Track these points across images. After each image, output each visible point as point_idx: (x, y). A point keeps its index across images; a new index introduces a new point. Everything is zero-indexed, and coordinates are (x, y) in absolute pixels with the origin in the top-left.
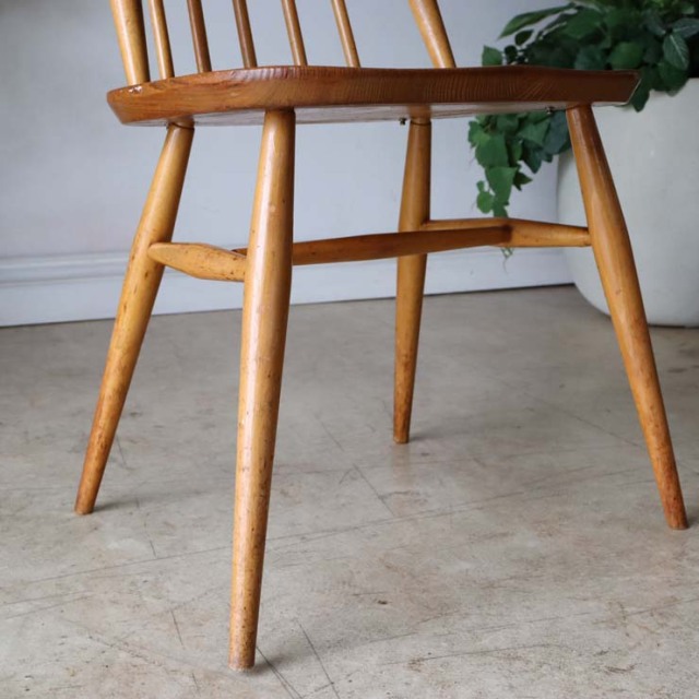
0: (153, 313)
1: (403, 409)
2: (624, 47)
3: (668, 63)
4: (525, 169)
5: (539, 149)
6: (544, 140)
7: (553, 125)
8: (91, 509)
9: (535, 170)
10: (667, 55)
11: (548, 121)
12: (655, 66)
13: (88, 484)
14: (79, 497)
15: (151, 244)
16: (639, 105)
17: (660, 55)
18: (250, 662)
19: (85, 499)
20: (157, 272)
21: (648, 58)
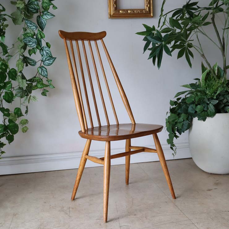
0: (85, 167)
1: (127, 178)
2: (199, 106)
3: (210, 111)
4: (177, 134)
5: (181, 129)
6: (182, 127)
7: (184, 123)
8: (74, 199)
9: (180, 134)
10: (209, 109)
11: (182, 123)
12: (207, 111)
13: (74, 195)
14: (72, 197)
15: (85, 155)
16: (204, 120)
17: (208, 109)
18: (106, 221)
19: (73, 198)
20: (86, 160)
21: (205, 109)
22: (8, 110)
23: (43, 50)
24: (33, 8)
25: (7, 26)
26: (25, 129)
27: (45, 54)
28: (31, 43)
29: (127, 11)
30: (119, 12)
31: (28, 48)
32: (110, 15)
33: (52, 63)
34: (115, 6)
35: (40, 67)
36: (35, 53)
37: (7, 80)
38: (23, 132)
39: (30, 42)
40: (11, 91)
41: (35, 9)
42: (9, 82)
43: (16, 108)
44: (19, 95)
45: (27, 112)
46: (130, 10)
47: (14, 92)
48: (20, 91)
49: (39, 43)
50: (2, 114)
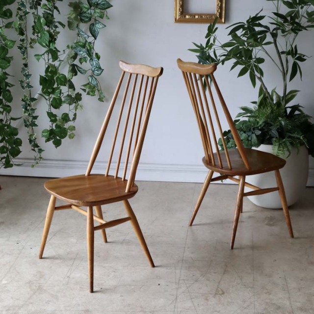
22: (55, 116)
23: (92, 60)
24: (85, 17)
25: (59, 33)
26: (72, 136)
27: (95, 63)
28: (81, 53)
29: (195, 17)
30: (185, 17)
31: (78, 57)
32: (176, 19)
33: (100, 74)
34: (181, 10)
35: (91, 76)
36: (86, 62)
37: (55, 86)
38: (70, 138)
39: (80, 51)
40: (60, 97)
41: (87, 17)
42: (58, 88)
43: (64, 114)
44: (67, 102)
45: (74, 119)
46: (198, 15)
47: (63, 99)
48: (68, 98)
49: (89, 53)
50: (49, 120)
